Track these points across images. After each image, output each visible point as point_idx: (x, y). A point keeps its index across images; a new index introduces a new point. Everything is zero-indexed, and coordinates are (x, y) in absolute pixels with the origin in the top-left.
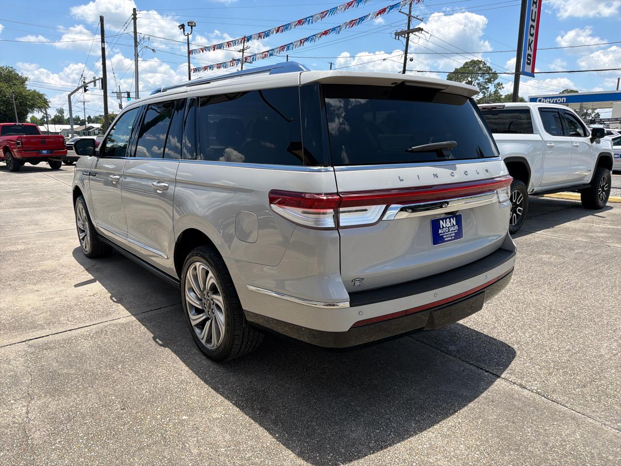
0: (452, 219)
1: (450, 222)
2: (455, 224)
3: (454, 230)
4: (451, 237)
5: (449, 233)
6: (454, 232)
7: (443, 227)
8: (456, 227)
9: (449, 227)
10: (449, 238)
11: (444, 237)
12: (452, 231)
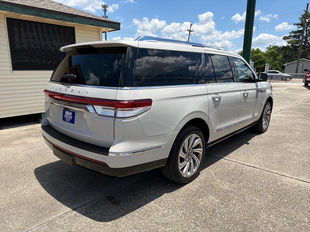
0: (70, 112)
1: (69, 113)
2: (71, 115)
3: (70, 118)
4: (69, 120)
5: (67, 118)
6: (70, 119)
7: (66, 114)
8: (71, 117)
9: (68, 115)
10: (68, 121)
11: (66, 119)
12: (69, 118)
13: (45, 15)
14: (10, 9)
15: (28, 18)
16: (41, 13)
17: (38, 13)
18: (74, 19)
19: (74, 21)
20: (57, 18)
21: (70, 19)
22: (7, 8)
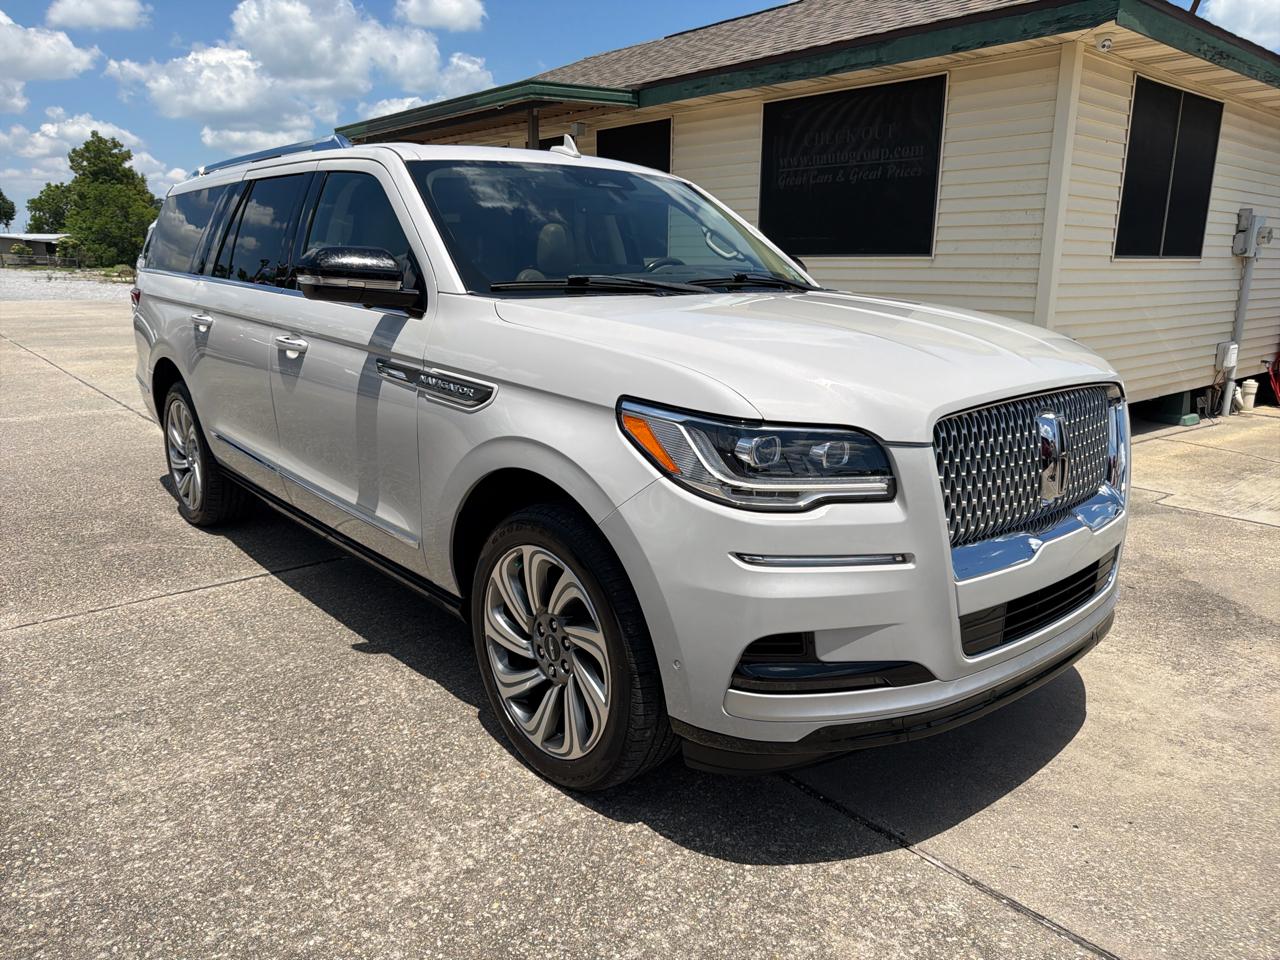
17: (783, 71)
18: (884, 53)
19: (884, 60)
20: (830, 67)
21: (872, 55)
22: (723, 83)
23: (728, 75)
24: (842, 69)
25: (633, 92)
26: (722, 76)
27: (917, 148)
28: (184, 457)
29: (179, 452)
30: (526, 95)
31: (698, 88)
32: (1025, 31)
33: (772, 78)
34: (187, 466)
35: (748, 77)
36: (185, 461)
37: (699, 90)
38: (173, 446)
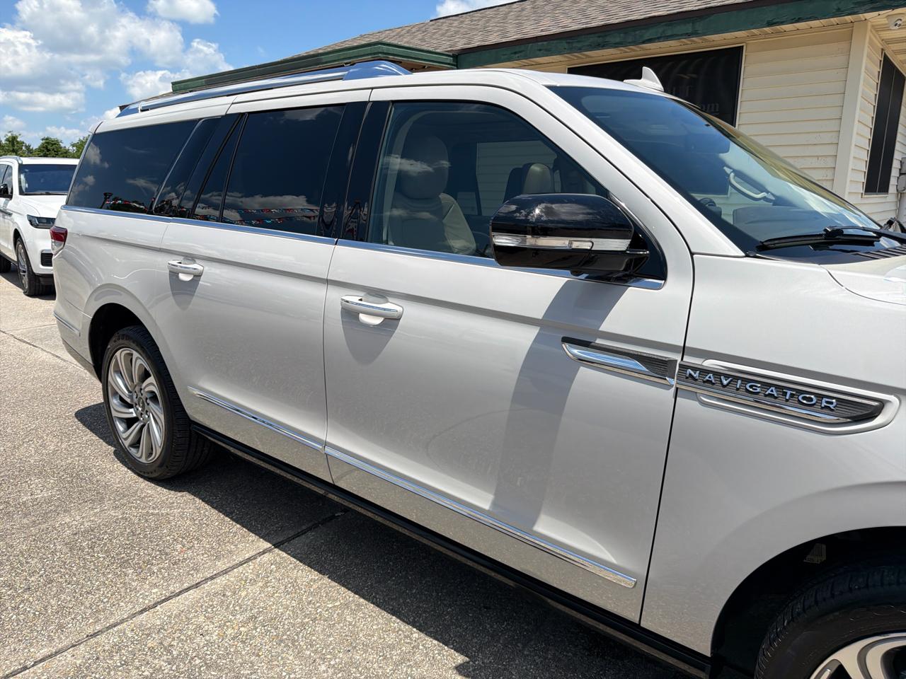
13: (618, 40)
14: (546, 50)
15: (611, 57)
16: (608, 39)
17: (600, 40)
18: (699, 26)
19: (699, 32)
20: (646, 38)
21: (688, 28)
22: (540, 50)
23: (545, 43)
24: (659, 39)
25: (453, 56)
26: (540, 43)
27: (713, 105)
28: (130, 406)
29: (122, 399)
30: (375, 54)
31: (515, 53)
32: (839, 10)
33: (588, 46)
34: (134, 415)
35: (566, 46)
36: (132, 410)
37: (517, 55)
38: (115, 393)
